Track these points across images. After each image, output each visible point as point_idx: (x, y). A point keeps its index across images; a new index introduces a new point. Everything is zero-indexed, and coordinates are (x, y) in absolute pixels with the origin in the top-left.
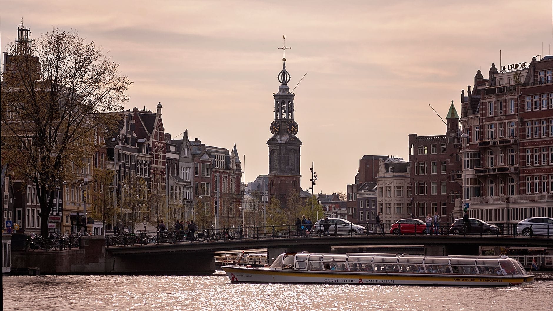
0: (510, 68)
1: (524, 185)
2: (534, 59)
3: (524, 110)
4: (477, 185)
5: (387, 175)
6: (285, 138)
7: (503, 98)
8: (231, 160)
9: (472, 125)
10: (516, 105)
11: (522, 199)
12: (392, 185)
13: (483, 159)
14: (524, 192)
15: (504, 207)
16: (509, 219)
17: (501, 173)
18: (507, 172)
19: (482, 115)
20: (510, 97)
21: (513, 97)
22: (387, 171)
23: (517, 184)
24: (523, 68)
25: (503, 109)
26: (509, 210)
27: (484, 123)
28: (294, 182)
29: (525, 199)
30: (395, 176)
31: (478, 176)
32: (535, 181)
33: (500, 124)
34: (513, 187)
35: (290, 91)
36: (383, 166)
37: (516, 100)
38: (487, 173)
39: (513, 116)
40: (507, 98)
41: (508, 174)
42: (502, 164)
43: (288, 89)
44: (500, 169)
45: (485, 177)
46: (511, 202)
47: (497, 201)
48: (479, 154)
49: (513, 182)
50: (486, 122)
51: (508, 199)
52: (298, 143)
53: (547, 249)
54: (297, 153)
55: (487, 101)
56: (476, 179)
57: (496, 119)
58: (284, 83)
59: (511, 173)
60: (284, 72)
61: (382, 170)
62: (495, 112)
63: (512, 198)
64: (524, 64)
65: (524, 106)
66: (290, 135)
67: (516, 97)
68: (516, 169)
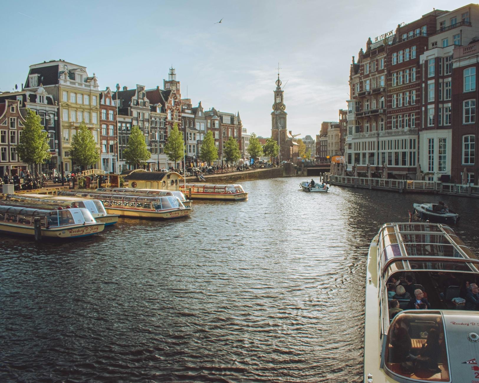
0: (381, 38)
1: (390, 122)
2: (399, 26)
3: (391, 64)
4: (357, 125)
5: (332, 130)
6: (279, 112)
7: (375, 59)
8: (235, 120)
9: (355, 83)
10: (385, 62)
11: (388, 133)
12: (334, 134)
13: (362, 106)
14: (390, 128)
15: (375, 139)
16: (378, 149)
17: (374, 114)
18: (377, 113)
19: (361, 74)
20: (380, 57)
21: (383, 56)
22: (332, 128)
23: (385, 122)
24: (391, 35)
25: (376, 67)
26: (378, 142)
27: (362, 80)
28: (283, 133)
29: (391, 133)
30: (335, 130)
31: (357, 118)
32: (399, 119)
33: (374, 79)
34: (382, 125)
35: (281, 89)
36: (330, 126)
37: (385, 58)
38: (364, 115)
39: (383, 71)
40: (378, 58)
41: (378, 115)
42: (374, 107)
43: (280, 88)
44: (372, 112)
45: (362, 118)
46: (380, 135)
47: (371, 136)
48: (358, 103)
49: (382, 121)
50: (364, 78)
51: (378, 134)
52: (285, 114)
53: (409, 174)
54: (285, 119)
55: (364, 63)
56: (356, 121)
57: (370, 75)
58: (278, 86)
59: (381, 114)
60: (279, 80)
61: (330, 127)
62: (370, 71)
63: (381, 133)
64: (392, 32)
65: (391, 61)
66: (281, 110)
67: (385, 55)
68: (384, 111)
